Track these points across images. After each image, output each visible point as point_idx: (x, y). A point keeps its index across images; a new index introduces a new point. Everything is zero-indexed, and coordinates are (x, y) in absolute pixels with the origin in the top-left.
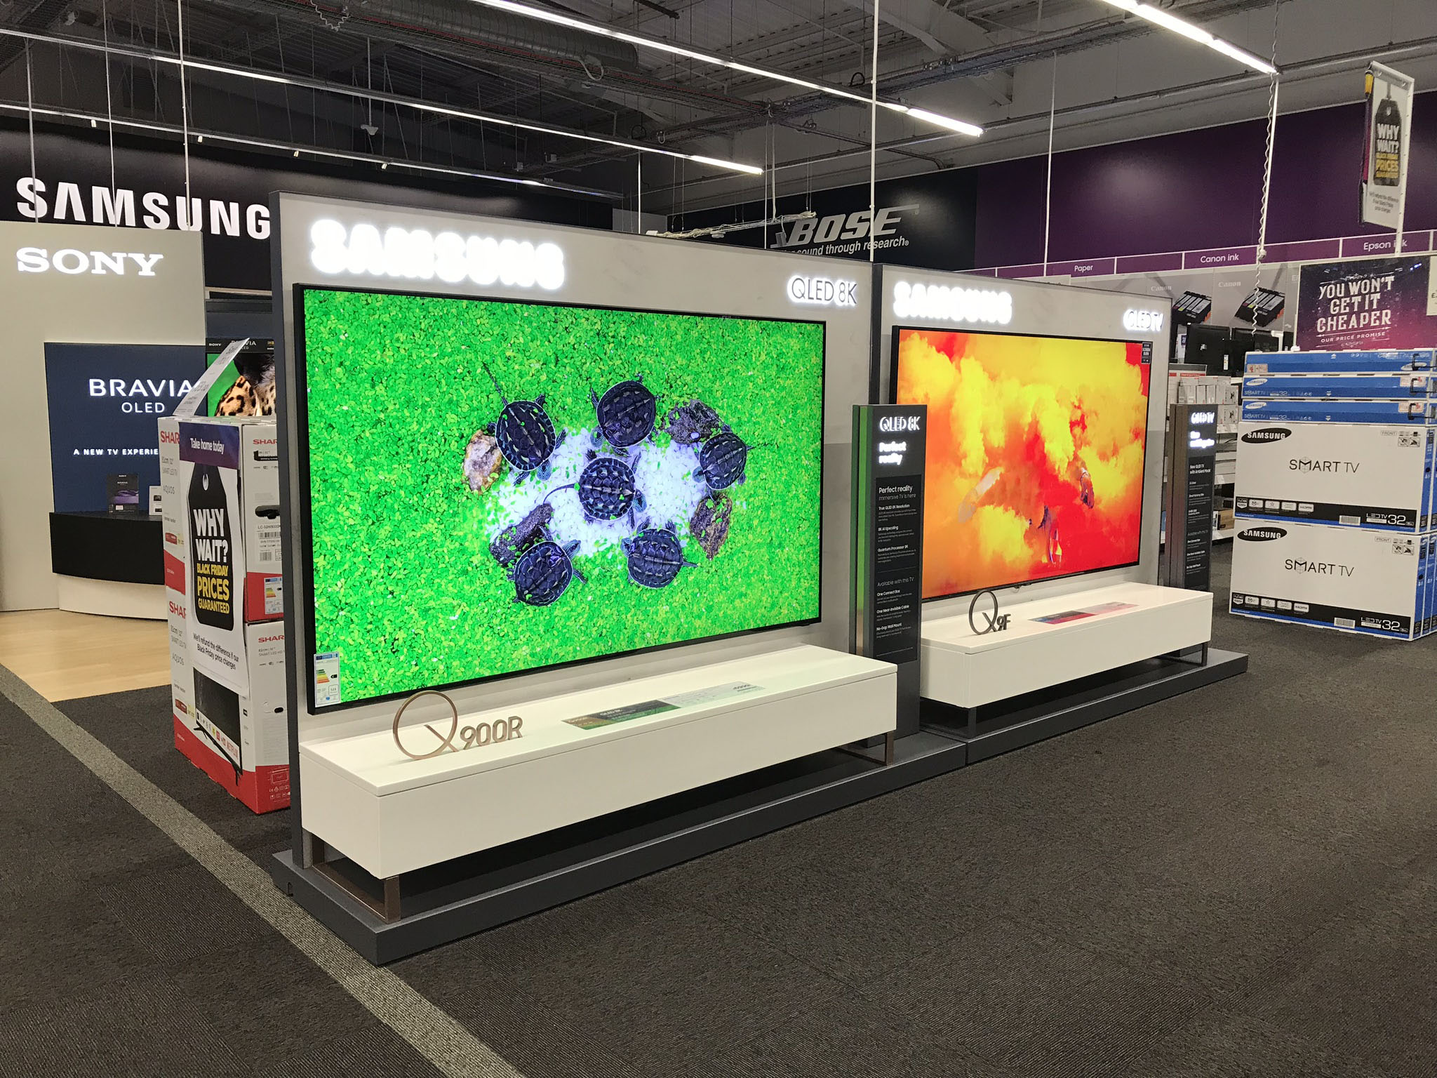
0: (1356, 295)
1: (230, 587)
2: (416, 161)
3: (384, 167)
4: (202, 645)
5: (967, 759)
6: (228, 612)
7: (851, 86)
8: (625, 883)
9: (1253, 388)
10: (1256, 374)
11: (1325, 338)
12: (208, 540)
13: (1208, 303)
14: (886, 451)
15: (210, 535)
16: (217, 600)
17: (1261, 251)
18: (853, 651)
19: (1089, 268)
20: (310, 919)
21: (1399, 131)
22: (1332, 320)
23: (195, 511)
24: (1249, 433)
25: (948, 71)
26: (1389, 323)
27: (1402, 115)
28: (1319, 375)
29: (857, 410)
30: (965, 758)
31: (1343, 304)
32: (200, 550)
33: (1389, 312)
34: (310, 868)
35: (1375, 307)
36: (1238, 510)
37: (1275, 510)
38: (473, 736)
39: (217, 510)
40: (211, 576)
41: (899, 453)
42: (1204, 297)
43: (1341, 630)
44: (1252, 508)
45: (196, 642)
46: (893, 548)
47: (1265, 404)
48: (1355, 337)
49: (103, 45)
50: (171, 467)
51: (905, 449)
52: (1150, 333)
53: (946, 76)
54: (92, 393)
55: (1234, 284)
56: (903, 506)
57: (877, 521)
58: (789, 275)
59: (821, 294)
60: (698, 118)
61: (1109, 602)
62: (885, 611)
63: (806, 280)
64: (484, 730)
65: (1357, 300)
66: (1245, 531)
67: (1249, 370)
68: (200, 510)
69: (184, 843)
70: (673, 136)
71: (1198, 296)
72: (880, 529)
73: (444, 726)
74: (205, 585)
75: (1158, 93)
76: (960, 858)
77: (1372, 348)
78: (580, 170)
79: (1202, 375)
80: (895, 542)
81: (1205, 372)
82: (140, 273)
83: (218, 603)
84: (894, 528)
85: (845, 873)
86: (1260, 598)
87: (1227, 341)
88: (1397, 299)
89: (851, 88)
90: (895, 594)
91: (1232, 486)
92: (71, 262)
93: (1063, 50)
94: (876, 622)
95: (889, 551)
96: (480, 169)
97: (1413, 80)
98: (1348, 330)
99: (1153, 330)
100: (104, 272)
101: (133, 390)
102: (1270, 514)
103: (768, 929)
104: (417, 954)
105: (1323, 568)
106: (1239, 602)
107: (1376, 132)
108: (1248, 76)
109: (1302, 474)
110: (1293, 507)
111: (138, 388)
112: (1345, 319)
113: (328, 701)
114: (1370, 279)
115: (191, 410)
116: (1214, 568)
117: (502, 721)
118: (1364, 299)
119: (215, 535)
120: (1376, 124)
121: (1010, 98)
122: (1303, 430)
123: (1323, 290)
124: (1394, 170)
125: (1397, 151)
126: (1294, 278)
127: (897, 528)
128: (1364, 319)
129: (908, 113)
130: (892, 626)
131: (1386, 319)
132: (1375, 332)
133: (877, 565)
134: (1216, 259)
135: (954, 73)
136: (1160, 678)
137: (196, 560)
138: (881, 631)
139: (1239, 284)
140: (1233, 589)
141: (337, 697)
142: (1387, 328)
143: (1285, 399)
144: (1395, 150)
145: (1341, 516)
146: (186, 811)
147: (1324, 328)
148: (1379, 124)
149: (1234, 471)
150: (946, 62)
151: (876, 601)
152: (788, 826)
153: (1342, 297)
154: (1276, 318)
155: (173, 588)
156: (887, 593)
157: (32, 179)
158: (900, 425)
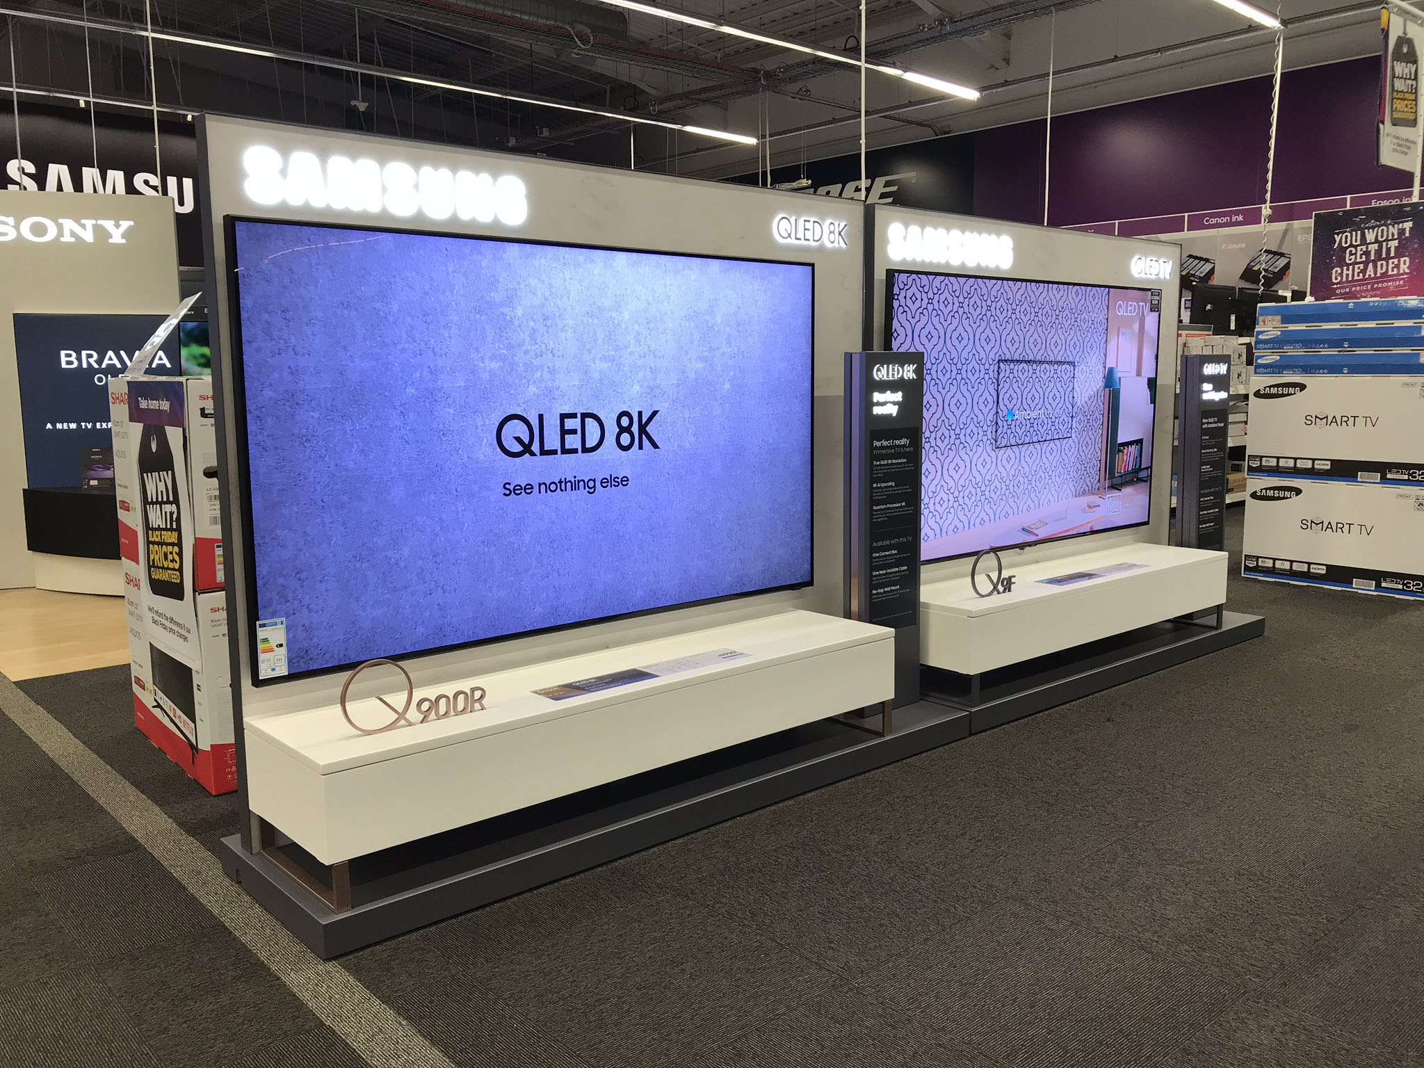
0: (1372, 243)
1: (180, 554)
4: (156, 618)
5: (970, 729)
6: (178, 581)
7: (845, 49)
8: (601, 865)
9: (1264, 342)
10: (1269, 326)
11: (1340, 288)
12: (158, 506)
13: (1211, 266)
14: (881, 400)
15: (160, 500)
16: (168, 568)
17: (1266, 210)
18: (848, 615)
20: (258, 909)
21: (1416, 68)
22: (1348, 269)
23: (145, 475)
24: (1262, 388)
25: (943, 32)
26: (1407, 271)
27: (1418, 53)
28: (1336, 326)
29: (849, 357)
31: (1359, 253)
32: (151, 516)
33: (1407, 259)
34: (260, 853)
35: (1392, 254)
36: (1251, 469)
37: (1291, 468)
38: (431, 709)
39: (165, 473)
40: (161, 544)
41: (894, 403)
42: (1207, 260)
43: (1359, 591)
44: (1265, 466)
45: (151, 614)
46: (888, 505)
47: (1278, 358)
48: (1373, 286)
49: (82, 20)
50: (122, 429)
51: (901, 399)
52: (1158, 281)
53: (943, 37)
54: (64, 365)
55: (1239, 246)
56: (899, 461)
57: (872, 476)
58: (773, 215)
59: (809, 235)
60: (690, 88)
61: (1118, 563)
62: (881, 572)
63: (793, 219)
64: (443, 702)
65: (1373, 248)
66: (1258, 491)
67: (1261, 323)
68: (149, 474)
69: (133, 828)
70: (666, 106)
71: (1201, 259)
72: (875, 485)
73: (399, 700)
74: (157, 553)
75: (1158, 50)
76: (964, 834)
77: (1391, 296)
78: (572, 144)
79: (1207, 335)
80: (892, 499)
81: (1211, 333)
82: (111, 241)
83: (169, 571)
84: (890, 484)
85: (838, 852)
86: (1274, 560)
87: (1234, 300)
88: (1416, 246)
89: (845, 52)
90: (891, 555)
91: (1244, 447)
92: (39, 230)
93: (1062, 6)
94: (871, 584)
95: (885, 509)
98: (1364, 279)
99: (1162, 276)
100: (73, 240)
101: (106, 362)
102: (1283, 472)
103: (753, 915)
104: (369, 946)
105: (1340, 527)
106: (1252, 564)
107: (1393, 70)
108: (1253, 31)
110: (1309, 465)
111: (111, 359)
112: (1362, 268)
113: (274, 673)
114: (1387, 226)
115: (140, 372)
116: (1228, 531)
117: (461, 693)
118: (1381, 247)
119: (165, 499)
120: (1393, 63)
121: (1007, 61)
122: (1317, 383)
123: (1337, 238)
124: (1411, 110)
125: (1414, 91)
126: (1300, 238)
127: (893, 484)
128: (1381, 268)
129: (904, 77)
130: (889, 589)
131: (1404, 268)
132: (1393, 280)
133: (872, 523)
134: (1219, 221)
135: (949, 33)
136: (1174, 642)
137: (148, 527)
138: (878, 594)
139: (1244, 245)
140: (1247, 550)
141: (283, 668)
142: (1405, 276)
143: (1300, 352)
144: (1412, 90)
145: (1359, 473)
146: (139, 793)
147: (1339, 278)
148: (1395, 62)
149: (1246, 434)
150: (941, 23)
151: (871, 562)
152: (779, 802)
153: (1358, 245)
154: (1282, 280)
155: (128, 559)
156: (883, 554)
157: (22, 161)
158: (896, 373)
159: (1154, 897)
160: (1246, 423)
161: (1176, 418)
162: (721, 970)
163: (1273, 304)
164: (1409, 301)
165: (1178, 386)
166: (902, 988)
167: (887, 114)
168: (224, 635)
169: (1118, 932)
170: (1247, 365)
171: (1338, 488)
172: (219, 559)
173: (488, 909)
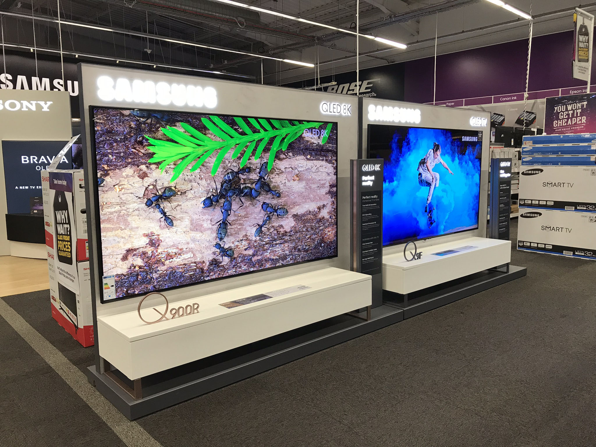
0: (570, 110)
1: (71, 245)
2: (168, 64)
3: (155, 67)
4: (61, 272)
5: (404, 317)
6: (70, 257)
7: (351, 28)
8: (248, 378)
9: (526, 152)
10: (527, 145)
11: (557, 129)
12: (62, 225)
13: (503, 118)
14: (365, 180)
15: (62, 222)
16: (66, 251)
17: (526, 95)
18: (352, 270)
19: (453, 104)
20: (103, 398)
21: (588, 38)
22: (560, 121)
23: (56, 211)
24: (525, 171)
25: (391, 21)
26: (585, 122)
27: (589, 32)
28: (555, 145)
29: (352, 161)
30: (403, 317)
31: (565, 114)
32: (59, 229)
33: (585, 117)
34: (104, 374)
35: (579, 115)
36: (520, 205)
37: (537, 205)
38: (176, 313)
39: (64, 211)
40: (63, 241)
41: (371, 181)
42: (502, 115)
43: (566, 256)
44: (526, 203)
45: (59, 270)
46: (369, 223)
47: (532, 158)
48: (570, 128)
49: (32, 16)
50: (47, 192)
51: (374, 179)
52: (481, 127)
53: (391, 23)
54: (23, 162)
55: (515, 109)
56: (373, 205)
57: (362, 211)
58: (320, 102)
59: (335, 110)
60: (287, 44)
61: (465, 246)
62: (366, 251)
63: (328, 104)
64: (181, 310)
65: (571, 112)
66: (524, 213)
67: (524, 144)
68: (58, 211)
69: (50, 362)
70: (276, 51)
71: (499, 115)
72: (363, 215)
73: (162, 308)
74: (61, 245)
75: (481, 28)
76: (401, 363)
77: (578, 133)
78: (237, 67)
79: (502, 147)
80: (370, 221)
81: (503, 146)
82: (43, 110)
83: (66, 253)
84: (369, 214)
85: (349, 372)
86: (531, 243)
87: (513, 133)
88: (589, 112)
89: (351, 29)
90: (370, 244)
91: (517, 194)
92: (13, 105)
93: (441, 10)
94: (362, 256)
95: (367, 225)
96: (196, 68)
97: (593, 16)
98: (567, 125)
99: (483, 125)
100: (27, 110)
101: (41, 161)
102: (534, 206)
103: (313, 400)
104: (150, 414)
105: (558, 229)
106: (521, 244)
107: (578, 38)
108: (520, 21)
109: (549, 188)
110: (545, 203)
111: (43, 159)
112: (566, 121)
113: (110, 297)
114: (576, 103)
115: (55, 167)
116: (511, 230)
117: (189, 306)
118: (574, 112)
119: (64, 222)
120: (578, 36)
121: (418, 32)
122: (548, 169)
123: (556, 108)
124: (586, 55)
125: (587, 47)
126: (540, 106)
127: (371, 214)
128: (574, 121)
129: (375, 39)
130: (369, 258)
131: (584, 121)
132: (579, 126)
133: (362, 230)
134: (507, 99)
135: (394, 22)
136: (489, 279)
137: (57, 234)
138: (364, 260)
139: (517, 109)
140: (519, 239)
141: (114, 295)
142: (584, 124)
143: (540, 156)
144: (586, 47)
145: (566, 207)
146: (53, 346)
147: (557, 125)
148: (579, 35)
149: (518, 189)
150: (391, 17)
151: (362, 247)
152: (323, 350)
153: (564, 111)
154: (533, 123)
155: (49, 246)
156: (367, 244)
157: (6, 74)
158: (372, 168)
159: (481, 391)
160: (518, 184)
161: (489, 182)
162: (299, 424)
163: (529, 136)
164: (586, 135)
165: (490, 169)
166: (375, 432)
167: (368, 54)
168: (89, 280)
169: (466, 407)
170: (519, 160)
171: (557, 213)
172: (87, 248)
173: (200, 397)
